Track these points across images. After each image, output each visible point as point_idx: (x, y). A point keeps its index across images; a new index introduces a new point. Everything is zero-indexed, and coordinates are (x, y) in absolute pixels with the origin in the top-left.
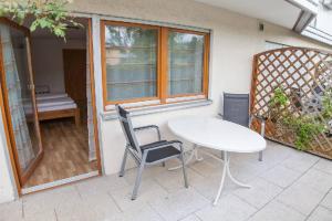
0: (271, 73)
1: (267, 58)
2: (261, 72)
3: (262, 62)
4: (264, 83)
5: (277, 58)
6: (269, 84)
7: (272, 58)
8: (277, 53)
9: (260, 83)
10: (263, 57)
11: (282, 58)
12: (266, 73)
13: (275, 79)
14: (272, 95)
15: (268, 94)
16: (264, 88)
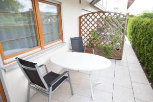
0: (88, 25)
1: (86, 18)
2: (83, 25)
3: (84, 20)
4: (86, 30)
5: (91, 17)
6: (88, 30)
7: (88, 17)
8: (91, 15)
9: (83, 30)
10: (83, 17)
11: (93, 17)
12: (86, 25)
13: (90, 28)
14: (90, 35)
15: (88, 35)
16: (85, 33)
